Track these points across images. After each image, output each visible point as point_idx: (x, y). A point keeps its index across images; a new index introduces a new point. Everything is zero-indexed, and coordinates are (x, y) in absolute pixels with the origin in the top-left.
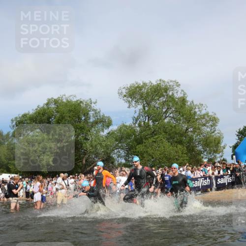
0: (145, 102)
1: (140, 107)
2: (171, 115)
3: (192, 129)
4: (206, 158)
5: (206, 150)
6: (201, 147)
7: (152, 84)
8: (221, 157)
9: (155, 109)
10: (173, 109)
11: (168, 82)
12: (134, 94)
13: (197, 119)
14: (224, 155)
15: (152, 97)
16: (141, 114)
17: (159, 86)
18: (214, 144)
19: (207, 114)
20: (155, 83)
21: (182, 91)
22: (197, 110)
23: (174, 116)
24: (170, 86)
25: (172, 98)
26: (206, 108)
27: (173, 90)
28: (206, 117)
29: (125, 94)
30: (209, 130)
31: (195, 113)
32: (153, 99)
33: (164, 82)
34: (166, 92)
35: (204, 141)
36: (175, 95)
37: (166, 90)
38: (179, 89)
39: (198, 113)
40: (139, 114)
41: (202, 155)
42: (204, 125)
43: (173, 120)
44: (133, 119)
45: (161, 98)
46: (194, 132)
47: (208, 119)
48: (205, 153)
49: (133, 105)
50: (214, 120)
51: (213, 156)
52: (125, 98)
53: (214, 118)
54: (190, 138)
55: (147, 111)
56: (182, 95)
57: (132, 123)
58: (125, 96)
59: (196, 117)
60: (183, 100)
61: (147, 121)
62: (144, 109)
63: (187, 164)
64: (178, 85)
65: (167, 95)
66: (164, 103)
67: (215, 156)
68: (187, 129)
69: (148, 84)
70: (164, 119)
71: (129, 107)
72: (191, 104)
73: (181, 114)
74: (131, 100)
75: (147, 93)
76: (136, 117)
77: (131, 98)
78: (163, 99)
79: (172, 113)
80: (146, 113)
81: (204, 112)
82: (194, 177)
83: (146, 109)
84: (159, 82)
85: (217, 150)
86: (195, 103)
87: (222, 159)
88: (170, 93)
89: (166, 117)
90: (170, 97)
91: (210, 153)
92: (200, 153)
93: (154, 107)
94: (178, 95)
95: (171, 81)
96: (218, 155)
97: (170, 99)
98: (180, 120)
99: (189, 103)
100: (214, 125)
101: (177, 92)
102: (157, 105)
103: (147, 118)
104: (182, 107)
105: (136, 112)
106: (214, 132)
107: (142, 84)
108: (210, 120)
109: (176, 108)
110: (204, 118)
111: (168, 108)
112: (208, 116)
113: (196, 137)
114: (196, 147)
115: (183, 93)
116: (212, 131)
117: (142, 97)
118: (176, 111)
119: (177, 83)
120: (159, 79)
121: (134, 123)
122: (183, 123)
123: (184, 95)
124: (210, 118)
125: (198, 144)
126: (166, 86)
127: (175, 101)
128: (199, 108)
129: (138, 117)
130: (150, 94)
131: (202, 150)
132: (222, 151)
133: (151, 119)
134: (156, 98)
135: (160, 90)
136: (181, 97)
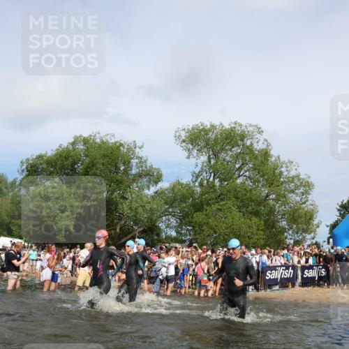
0: (211, 153)
1: (204, 158)
2: (247, 174)
3: (274, 196)
4: (291, 239)
5: (291, 228)
6: (284, 223)
7: (223, 127)
8: (313, 239)
9: (225, 163)
10: (251, 166)
11: (246, 127)
12: (197, 138)
13: (283, 183)
15: (222, 145)
16: (205, 168)
17: (232, 131)
18: (303, 220)
19: (298, 176)
20: (227, 126)
21: (266, 140)
22: (283, 169)
23: (250, 176)
24: (248, 132)
25: (250, 149)
26: (296, 167)
27: (252, 138)
28: (296, 181)
29: (184, 138)
30: (298, 199)
31: (281, 173)
32: (222, 149)
33: (240, 125)
34: (242, 140)
35: (290, 214)
36: (255, 145)
37: (243, 137)
38: (262, 138)
39: (285, 173)
40: (202, 168)
41: (286, 234)
42: (293, 192)
43: (249, 181)
44: (193, 175)
45: (235, 149)
46: (277, 200)
47: (298, 184)
48: (290, 232)
49: (195, 155)
50: (307, 186)
51: (301, 237)
52: (184, 144)
53: (308, 182)
54: (271, 208)
55: (214, 165)
56: (264, 147)
57: (190, 180)
58: (184, 141)
59: (282, 180)
60: (266, 154)
61: (211, 179)
62: (210, 162)
64: (261, 132)
65: (243, 145)
66: (237, 156)
67: (304, 237)
68: (267, 196)
69: (217, 127)
70: (236, 179)
71: (188, 157)
72: (276, 160)
73: (261, 174)
74: (191, 147)
75: (216, 140)
76: (197, 172)
77: (192, 144)
78: (237, 150)
79: (248, 170)
80: (211, 167)
81: (293, 173)
82: (271, 265)
83: (212, 163)
84: (233, 125)
85: (307, 229)
86: (282, 160)
87: (314, 241)
88: (248, 143)
89: (239, 176)
90: (248, 147)
91: (297, 233)
92: (283, 231)
93: (224, 160)
94: (259, 146)
95: (251, 125)
96: (308, 237)
97: (248, 151)
98: (259, 182)
99: (273, 159)
100: (306, 193)
101: (258, 142)
102: (228, 158)
103: (212, 174)
104: (262, 163)
105: (197, 166)
106: (305, 203)
107: (209, 126)
109: (254, 165)
110: (292, 182)
111: (243, 164)
112: (299, 179)
113: (279, 207)
114: (279, 222)
115: (266, 143)
116: (303, 201)
117: (207, 144)
118: (255, 169)
119: (260, 128)
120: (233, 122)
121: (194, 180)
122: (262, 186)
123: (268, 146)
124: (302, 183)
125: (282, 218)
126: (243, 131)
127: (253, 154)
128: (287, 167)
129: (199, 172)
130: (219, 141)
131: (286, 227)
132: (315, 231)
133: (218, 177)
134: (227, 148)
135: (234, 136)
136: (263, 150)
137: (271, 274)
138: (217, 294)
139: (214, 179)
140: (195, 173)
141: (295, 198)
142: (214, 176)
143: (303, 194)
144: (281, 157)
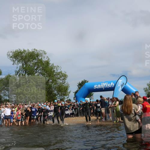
0: (24, 62)
1: (21, 65)
2: (40, 71)
3: (51, 81)
4: (59, 98)
5: (59, 94)
6: (56, 92)
7: (29, 51)
8: (68, 98)
9: (30, 67)
10: (41, 68)
11: (39, 51)
12: (17, 56)
13: (55, 75)
14: (69, 97)
15: (29, 59)
16: (21, 69)
17: (33, 53)
18: (63, 90)
19: (61, 72)
20: (31, 51)
21: (47, 57)
22: (55, 69)
23: (41, 72)
24: (40, 53)
25: (41, 61)
26: (60, 68)
27: (41, 56)
28: (60, 74)
29: (11, 56)
30: (61, 81)
31: (54, 71)
32: (29, 61)
33: (36, 50)
34: (37, 57)
35: (58, 88)
37: (38, 55)
38: (46, 56)
39: (56, 71)
40: (20, 69)
41: (56, 96)
42: (59, 79)
43: (41, 74)
44: (15, 72)
45: (34, 60)
46: (52, 82)
47: (61, 75)
48: (58, 95)
49: (16, 63)
50: (65, 76)
51: (63, 98)
52: (11, 58)
53: (65, 75)
54: (50, 86)
56: (47, 60)
57: (14, 74)
58: (11, 57)
59: (54, 74)
60: (47, 63)
61: (24, 74)
62: (23, 66)
63: (47, 101)
64: (45, 53)
65: (38, 59)
66: (35, 64)
67: (64, 97)
68: (48, 81)
69: (26, 51)
70: (35, 74)
71: (13, 64)
72: (52, 65)
73: (46, 71)
74: (15, 60)
76: (17, 71)
77: (15, 58)
78: (35, 61)
79: (40, 70)
80: (24, 68)
81: (59, 71)
82: (50, 110)
83: (24, 66)
84: (33, 50)
85: (65, 94)
86: (54, 65)
87: (68, 99)
88: (40, 58)
89: (36, 72)
90: (40, 60)
91: (61, 96)
92: (55, 95)
93: (30, 65)
94: (45, 59)
95: (41, 51)
96: (66, 97)
97: (40, 62)
98: (45, 74)
99: (51, 65)
100: (64, 79)
101: (44, 58)
102: (31, 65)
103: (24, 72)
104: (46, 66)
105: (17, 68)
106: (64, 83)
107: (23, 51)
108: (62, 76)
109: (42, 67)
110: (59, 74)
111: (38, 67)
112: (62, 74)
113: (53, 85)
114: (53, 91)
115: (47, 58)
116: (63, 82)
117: (22, 59)
118: (43, 69)
119: (45, 52)
120: (33, 49)
121: (16, 74)
122: (46, 76)
123: (48, 59)
124: (63, 75)
125: (55, 90)
126: (38, 53)
127: (42, 63)
128: (56, 68)
129: (18, 71)
130: (27, 57)
131: (57, 93)
132: (68, 95)
133: (27, 73)
134: (31, 60)
135: (34, 55)
136: (46, 61)
137: (50, 113)
138: (27, 124)
139: (25, 74)
140: (16, 71)
141: (60, 81)
142: (25, 72)
143: (63, 79)
144: (54, 64)
